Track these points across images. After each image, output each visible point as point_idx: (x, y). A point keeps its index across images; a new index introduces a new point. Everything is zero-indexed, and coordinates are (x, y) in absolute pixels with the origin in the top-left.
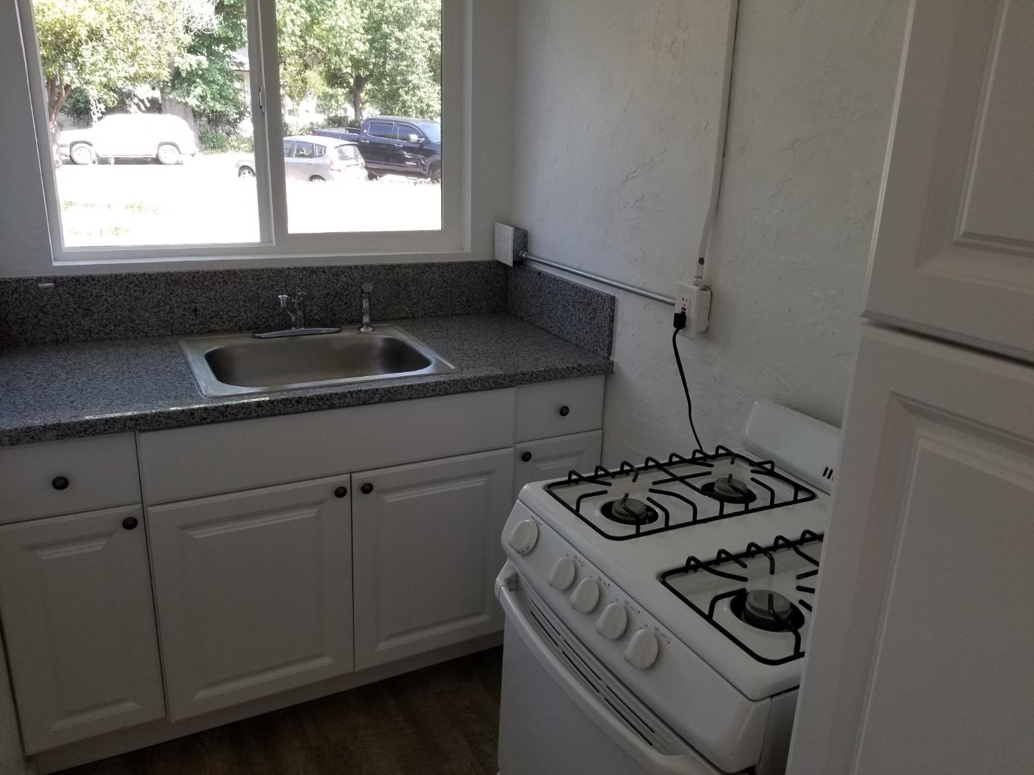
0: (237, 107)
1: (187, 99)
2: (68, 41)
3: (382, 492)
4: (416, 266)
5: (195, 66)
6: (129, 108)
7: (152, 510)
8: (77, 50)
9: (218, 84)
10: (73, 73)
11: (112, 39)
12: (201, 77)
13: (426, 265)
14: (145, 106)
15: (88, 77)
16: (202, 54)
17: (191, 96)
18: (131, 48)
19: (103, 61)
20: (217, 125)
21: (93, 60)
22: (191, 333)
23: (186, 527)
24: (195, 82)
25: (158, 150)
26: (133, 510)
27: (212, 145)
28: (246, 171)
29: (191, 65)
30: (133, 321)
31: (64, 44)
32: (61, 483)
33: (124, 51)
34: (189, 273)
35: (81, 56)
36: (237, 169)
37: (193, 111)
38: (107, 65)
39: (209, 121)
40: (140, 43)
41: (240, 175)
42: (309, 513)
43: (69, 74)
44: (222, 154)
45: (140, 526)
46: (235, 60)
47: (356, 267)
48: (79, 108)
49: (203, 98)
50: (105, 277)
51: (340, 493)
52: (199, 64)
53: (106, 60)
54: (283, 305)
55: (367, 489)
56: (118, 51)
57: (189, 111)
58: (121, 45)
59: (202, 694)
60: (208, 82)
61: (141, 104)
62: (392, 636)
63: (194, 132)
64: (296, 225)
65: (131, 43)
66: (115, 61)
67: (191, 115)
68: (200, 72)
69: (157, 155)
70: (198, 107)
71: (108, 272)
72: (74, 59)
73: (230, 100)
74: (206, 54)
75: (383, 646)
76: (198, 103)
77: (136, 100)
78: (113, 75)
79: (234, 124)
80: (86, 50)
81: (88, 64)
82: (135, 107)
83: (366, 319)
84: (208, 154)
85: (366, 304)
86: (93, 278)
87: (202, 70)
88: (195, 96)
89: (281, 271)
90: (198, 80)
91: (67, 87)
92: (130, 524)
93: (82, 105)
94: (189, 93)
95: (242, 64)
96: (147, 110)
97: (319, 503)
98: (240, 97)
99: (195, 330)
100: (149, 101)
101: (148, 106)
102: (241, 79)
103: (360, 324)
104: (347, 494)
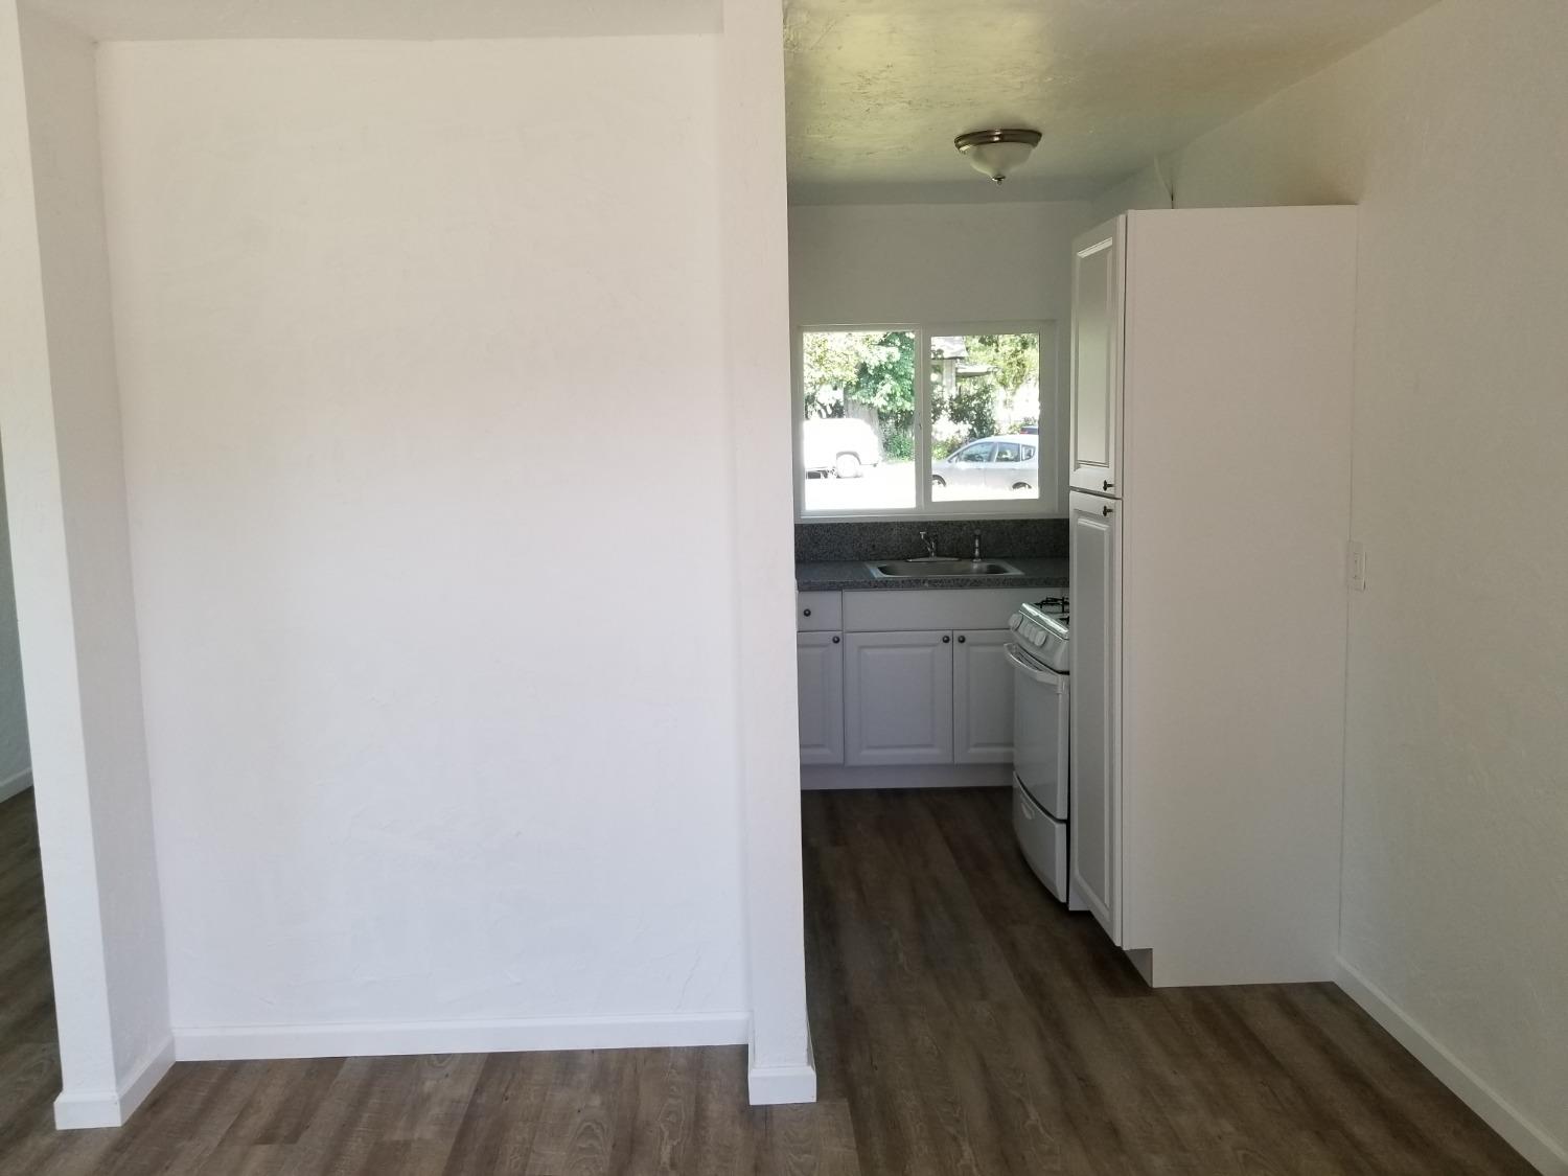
0: (931, 403)
1: (872, 400)
3: (971, 643)
5: (885, 360)
6: (810, 417)
7: (848, 635)
9: (910, 379)
12: (892, 372)
14: (827, 412)
16: (895, 345)
17: (878, 395)
18: (819, 351)
20: (906, 428)
23: (862, 647)
24: (883, 378)
25: (836, 461)
26: (838, 634)
27: (898, 453)
29: (879, 360)
32: (807, 613)
37: (879, 413)
39: (897, 424)
42: (929, 650)
45: (841, 642)
46: (934, 348)
47: (974, 522)
49: (891, 397)
50: (826, 524)
51: (946, 640)
52: (890, 357)
54: (922, 537)
55: (962, 640)
57: (874, 412)
60: (897, 378)
61: (823, 411)
63: (879, 437)
67: (876, 418)
68: (890, 366)
69: (834, 467)
70: (884, 407)
71: (828, 522)
74: (899, 344)
76: (885, 403)
77: (818, 407)
79: (928, 424)
83: (977, 552)
84: (892, 463)
85: (977, 545)
86: (821, 525)
87: (893, 364)
88: (882, 395)
89: (924, 523)
90: (887, 376)
92: (836, 641)
94: (875, 392)
95: (940, 352)
96: (828, 416)
97: (934, 645)
98: (935, 391)
99: (873, 558)
100: (830, 405)
101: (830, 411)
102: (938, 370)
103: (973, 557)
104: (951, 642)
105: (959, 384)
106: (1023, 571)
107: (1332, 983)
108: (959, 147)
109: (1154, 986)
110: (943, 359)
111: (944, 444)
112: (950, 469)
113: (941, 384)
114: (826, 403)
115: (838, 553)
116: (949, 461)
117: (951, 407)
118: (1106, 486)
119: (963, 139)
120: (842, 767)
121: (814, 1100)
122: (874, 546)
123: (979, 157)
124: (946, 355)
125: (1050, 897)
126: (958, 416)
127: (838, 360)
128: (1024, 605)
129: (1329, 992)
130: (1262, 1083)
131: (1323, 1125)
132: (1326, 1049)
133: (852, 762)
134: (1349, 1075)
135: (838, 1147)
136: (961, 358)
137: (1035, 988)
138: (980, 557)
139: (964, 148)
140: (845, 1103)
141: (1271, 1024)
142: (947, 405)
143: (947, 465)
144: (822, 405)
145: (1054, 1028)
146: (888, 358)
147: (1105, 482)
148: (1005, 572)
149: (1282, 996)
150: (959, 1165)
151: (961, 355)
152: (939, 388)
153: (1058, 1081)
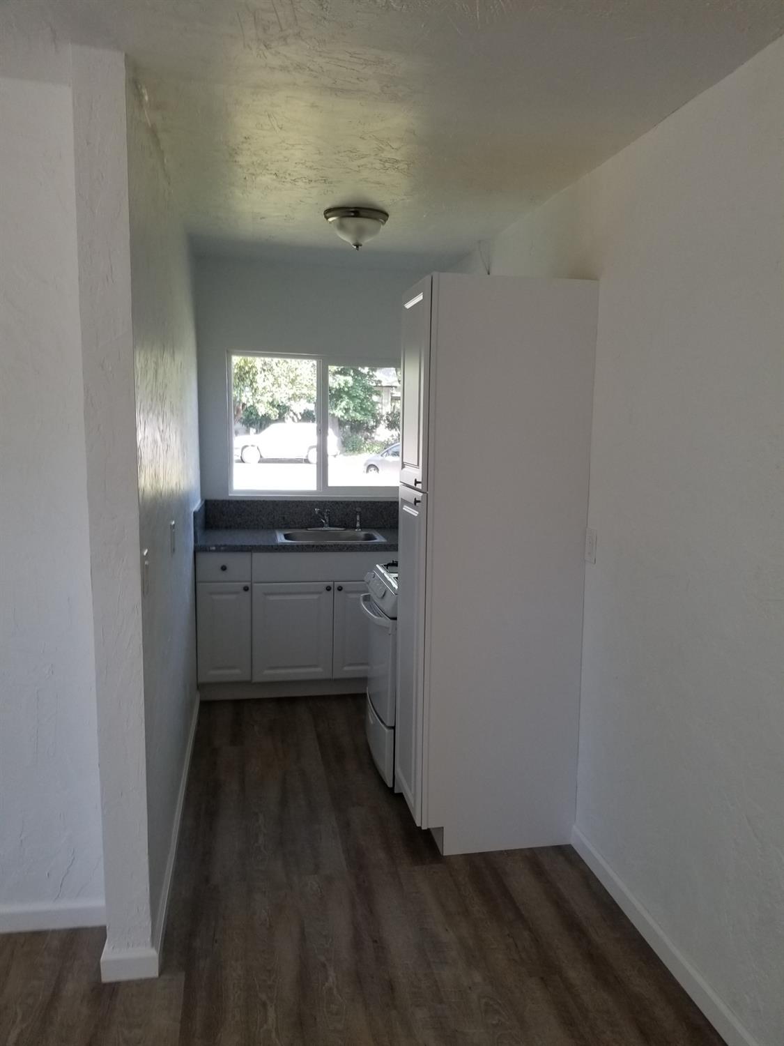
0: (374, 416)
1: (334, 411)
2: (248, 372)
3: (347, 592)
4: (387, 502)
5: (343, 385)
6: (286, 420)
7: (255, 584)
8: (253, 378)
9: (360, 399)
10: (249, 394)
11: (279, 369)
12: (347, 393)
13: (391, 502)
14: (298, 419)
15: (258, 398)
16: (350, 375)
17: (338, 408)
18: (292, 376)
19: (271, 386)
20: (357, 432)
21: (264, 384)
22: (281, 528)
23: (266, 594)
24: (341, 397)
25: (308, 452)
26: (248, 584)
27: (352, 448)
28: (372, 469)
29: (339, 384)
30: (258, 520)
31: (245, 374)
32: (224, 568)
33: (286, 378)
34: (282, 501)
35: (256, 382)
36: (366, 467)
37: (339, 420)
38: (274, 389)
39: (351, 428)
40: (298, 372)
41: (367, 471)
42: (316, 597)
43: (246, 396)
44: (359, 455)
45: (250, 590)
46: (375, 379)
47: (357, 502)
48: (251, 420)
49: (347, 410)
50: (248, 501)
51: (328, 589)
52: (346, 383)
53: (273, 385)
54: (317, 513)
55: (340, 589)
56: (283, 378)
57: (336, 420)
58: (285, 374)
59: (267, 672)
60: (352, 398)
61: (295, 417)
62: (350, 665)
63: (338, 437)
64: (331, 483)
65: (292, 372)
66: (279, 386)
67: (337, 424)
68: (346, 389)
69: (307, 456)
70: (343, 417)
71: (250, 499)
72: (251, 384)
73: (369, 411)
74: (353, 375)
75: (346, 668)
76: (343, 414)
77: (291, 414)
78: (277, 396)
79: (371, 430)
80: (259, 378)
81: (260, 389)
82: (290, 420)
83: (358, 525)
84: (347, 455)
85: (358, 518)
86: (244, 501)
87: (348, 388)
88: (340, 409)
89: (322, 502)
90: (344, 396)
91: (244, 405)
92: (246, 589)
93: (254, 417)
94: (336, 406)
95: (380, 382)
96: (299, 421)
97: (320, 593)
98: (377, 408)
99: (283, 526)
100: (300, 413)
101: (300, 418)
102: (378, 394)
103: (356, 528)
104: (332, 590)
105: (393, 404)
106: (387, 539)
107: (570, 845)
108: (327, 218)
109: (444, 855)
110: (382, 386)
111: (382, 443)
112: (382, 461)
113: (381, 403)
114: (298, 413)
115: (257, 522)
116: (382, 456)
117: (388, 419)
118: (416, 482)
119: (329, 212)
120: (248, 684)
121: (157, 975)
122: (284, 518)
123: (341, 227)
124: (384, 384)
125: (382, 782)
126: (392, 425)
127: (305, 382)
128: (377, 566)
129: (566, 853)
130: (508, 935)
131: (547, 971)
132: (558, 902)
133: (256, 679)
134: (572, 925)
135: (165, 1020)
136: (396, 387)
137: (358, 862)
138: (361, 527)
139: (330, 220)
140: (182, 977)
141: (522, 883)
142: (384, 418)
143: (380, 458)
144: (295, 414)
145: (364, 893)
146: (345, 384)
147: (416, 480)
148: (376, 539)
149: (534, 859)
150: (262, 1030)
151: (394, 385)
152: (380, 405)
153: (357, 945)
